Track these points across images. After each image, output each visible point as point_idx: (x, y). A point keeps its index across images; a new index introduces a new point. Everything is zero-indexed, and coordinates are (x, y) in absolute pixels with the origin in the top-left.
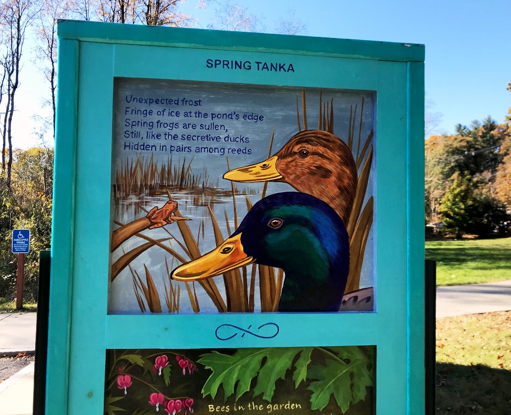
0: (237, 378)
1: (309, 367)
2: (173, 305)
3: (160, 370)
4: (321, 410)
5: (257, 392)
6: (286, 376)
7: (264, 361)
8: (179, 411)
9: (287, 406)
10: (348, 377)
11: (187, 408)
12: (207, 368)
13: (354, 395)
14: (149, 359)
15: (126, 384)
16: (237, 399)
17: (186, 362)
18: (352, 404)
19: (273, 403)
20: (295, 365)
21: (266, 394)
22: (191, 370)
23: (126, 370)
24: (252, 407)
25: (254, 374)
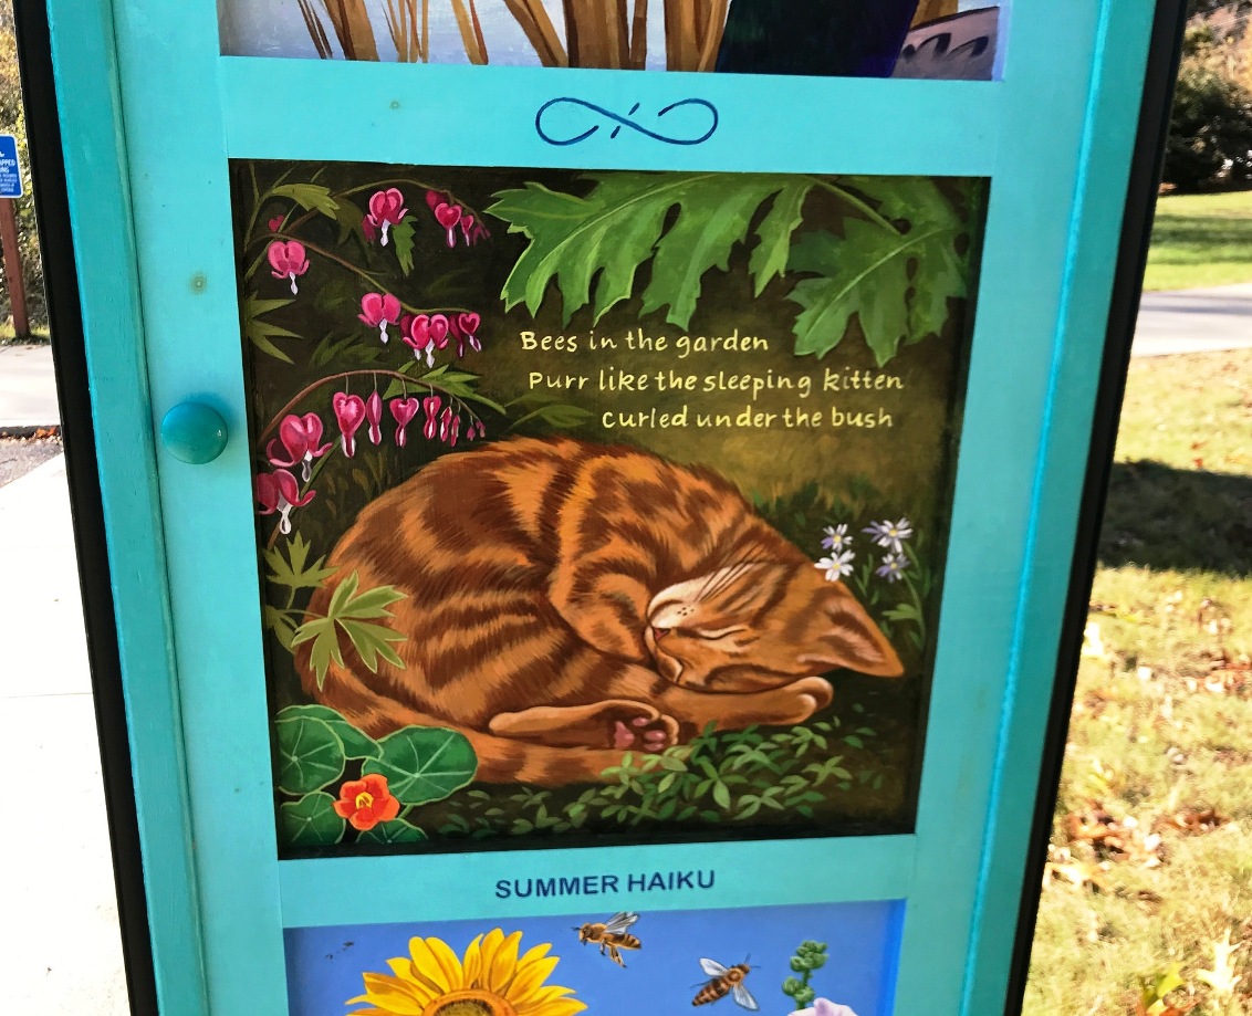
0: (599, 260)
1: (795, 238)
2: (409, 41)
3: (385, 230)
4: (821, 356)
5: (650, 303)
6: (732, 261)
7: (671, 217)
8: (442, 346)
9: (731, 343)
10: (901, 270)
11: (463, 339)
12: (513, 229)
13: (913, 320)
14: (351, 198)
15: (294, 266)
16: (597, 319)
17: (456, 212)
18: (907, 343)
19: (693, 335)
20: (758, 232)
21: (674, 309)
22: (471, 232)
23: (289, 229)
24: (636, 342)
25: (644, 254)
